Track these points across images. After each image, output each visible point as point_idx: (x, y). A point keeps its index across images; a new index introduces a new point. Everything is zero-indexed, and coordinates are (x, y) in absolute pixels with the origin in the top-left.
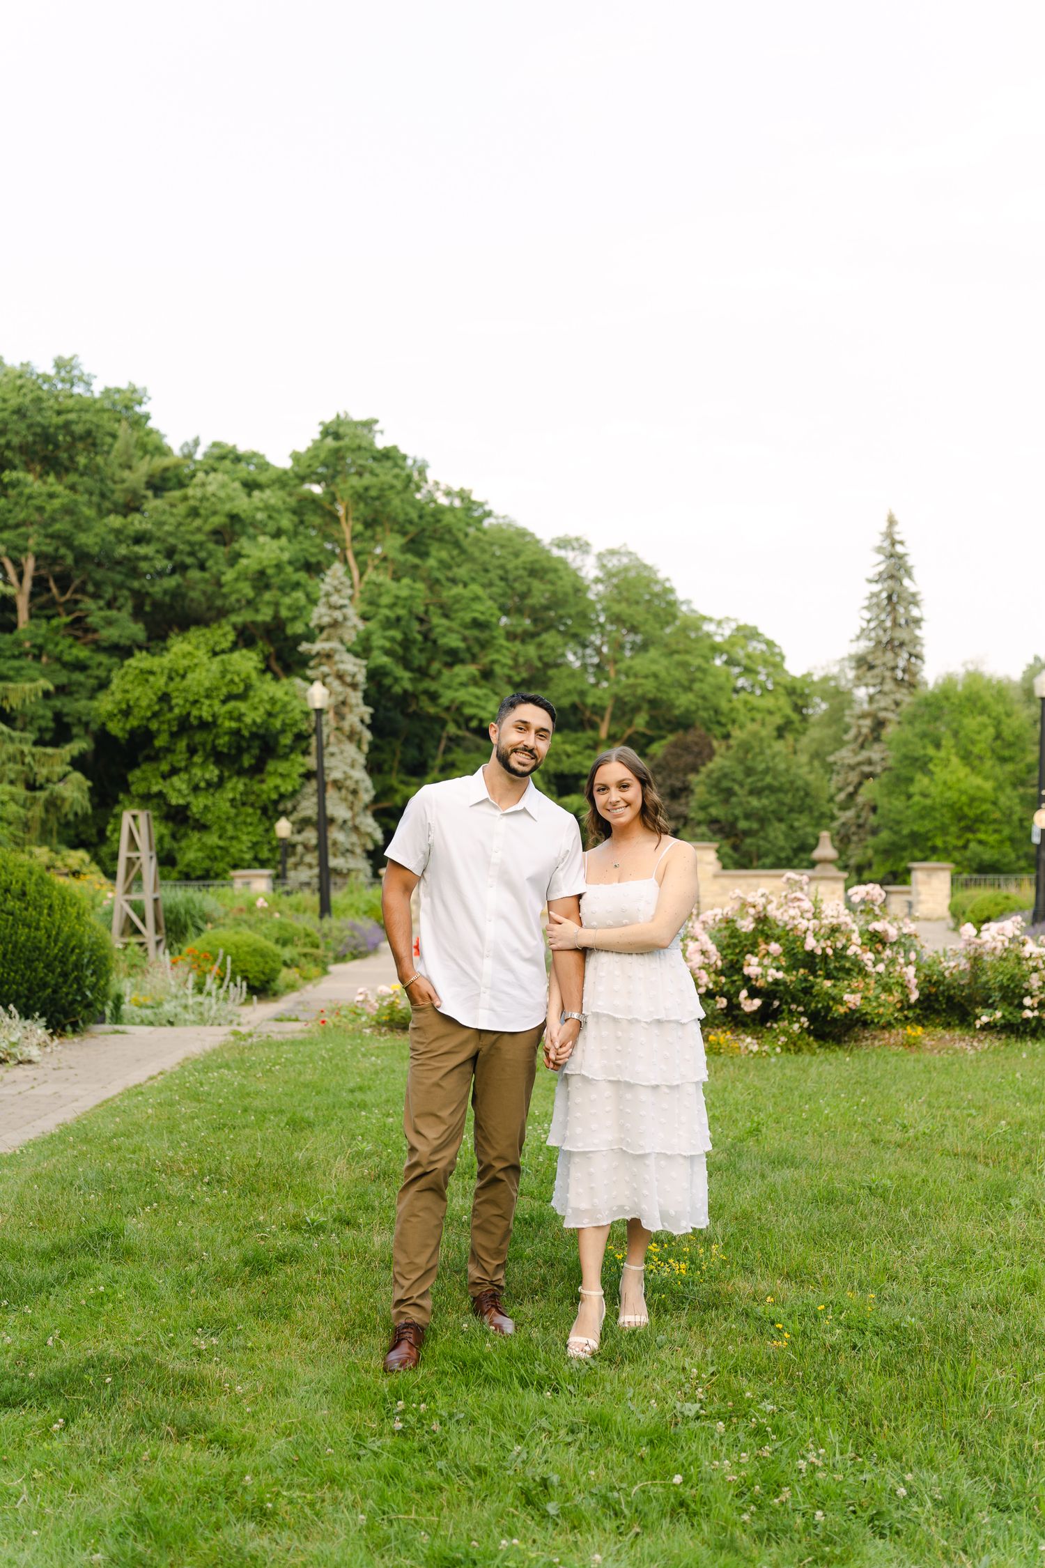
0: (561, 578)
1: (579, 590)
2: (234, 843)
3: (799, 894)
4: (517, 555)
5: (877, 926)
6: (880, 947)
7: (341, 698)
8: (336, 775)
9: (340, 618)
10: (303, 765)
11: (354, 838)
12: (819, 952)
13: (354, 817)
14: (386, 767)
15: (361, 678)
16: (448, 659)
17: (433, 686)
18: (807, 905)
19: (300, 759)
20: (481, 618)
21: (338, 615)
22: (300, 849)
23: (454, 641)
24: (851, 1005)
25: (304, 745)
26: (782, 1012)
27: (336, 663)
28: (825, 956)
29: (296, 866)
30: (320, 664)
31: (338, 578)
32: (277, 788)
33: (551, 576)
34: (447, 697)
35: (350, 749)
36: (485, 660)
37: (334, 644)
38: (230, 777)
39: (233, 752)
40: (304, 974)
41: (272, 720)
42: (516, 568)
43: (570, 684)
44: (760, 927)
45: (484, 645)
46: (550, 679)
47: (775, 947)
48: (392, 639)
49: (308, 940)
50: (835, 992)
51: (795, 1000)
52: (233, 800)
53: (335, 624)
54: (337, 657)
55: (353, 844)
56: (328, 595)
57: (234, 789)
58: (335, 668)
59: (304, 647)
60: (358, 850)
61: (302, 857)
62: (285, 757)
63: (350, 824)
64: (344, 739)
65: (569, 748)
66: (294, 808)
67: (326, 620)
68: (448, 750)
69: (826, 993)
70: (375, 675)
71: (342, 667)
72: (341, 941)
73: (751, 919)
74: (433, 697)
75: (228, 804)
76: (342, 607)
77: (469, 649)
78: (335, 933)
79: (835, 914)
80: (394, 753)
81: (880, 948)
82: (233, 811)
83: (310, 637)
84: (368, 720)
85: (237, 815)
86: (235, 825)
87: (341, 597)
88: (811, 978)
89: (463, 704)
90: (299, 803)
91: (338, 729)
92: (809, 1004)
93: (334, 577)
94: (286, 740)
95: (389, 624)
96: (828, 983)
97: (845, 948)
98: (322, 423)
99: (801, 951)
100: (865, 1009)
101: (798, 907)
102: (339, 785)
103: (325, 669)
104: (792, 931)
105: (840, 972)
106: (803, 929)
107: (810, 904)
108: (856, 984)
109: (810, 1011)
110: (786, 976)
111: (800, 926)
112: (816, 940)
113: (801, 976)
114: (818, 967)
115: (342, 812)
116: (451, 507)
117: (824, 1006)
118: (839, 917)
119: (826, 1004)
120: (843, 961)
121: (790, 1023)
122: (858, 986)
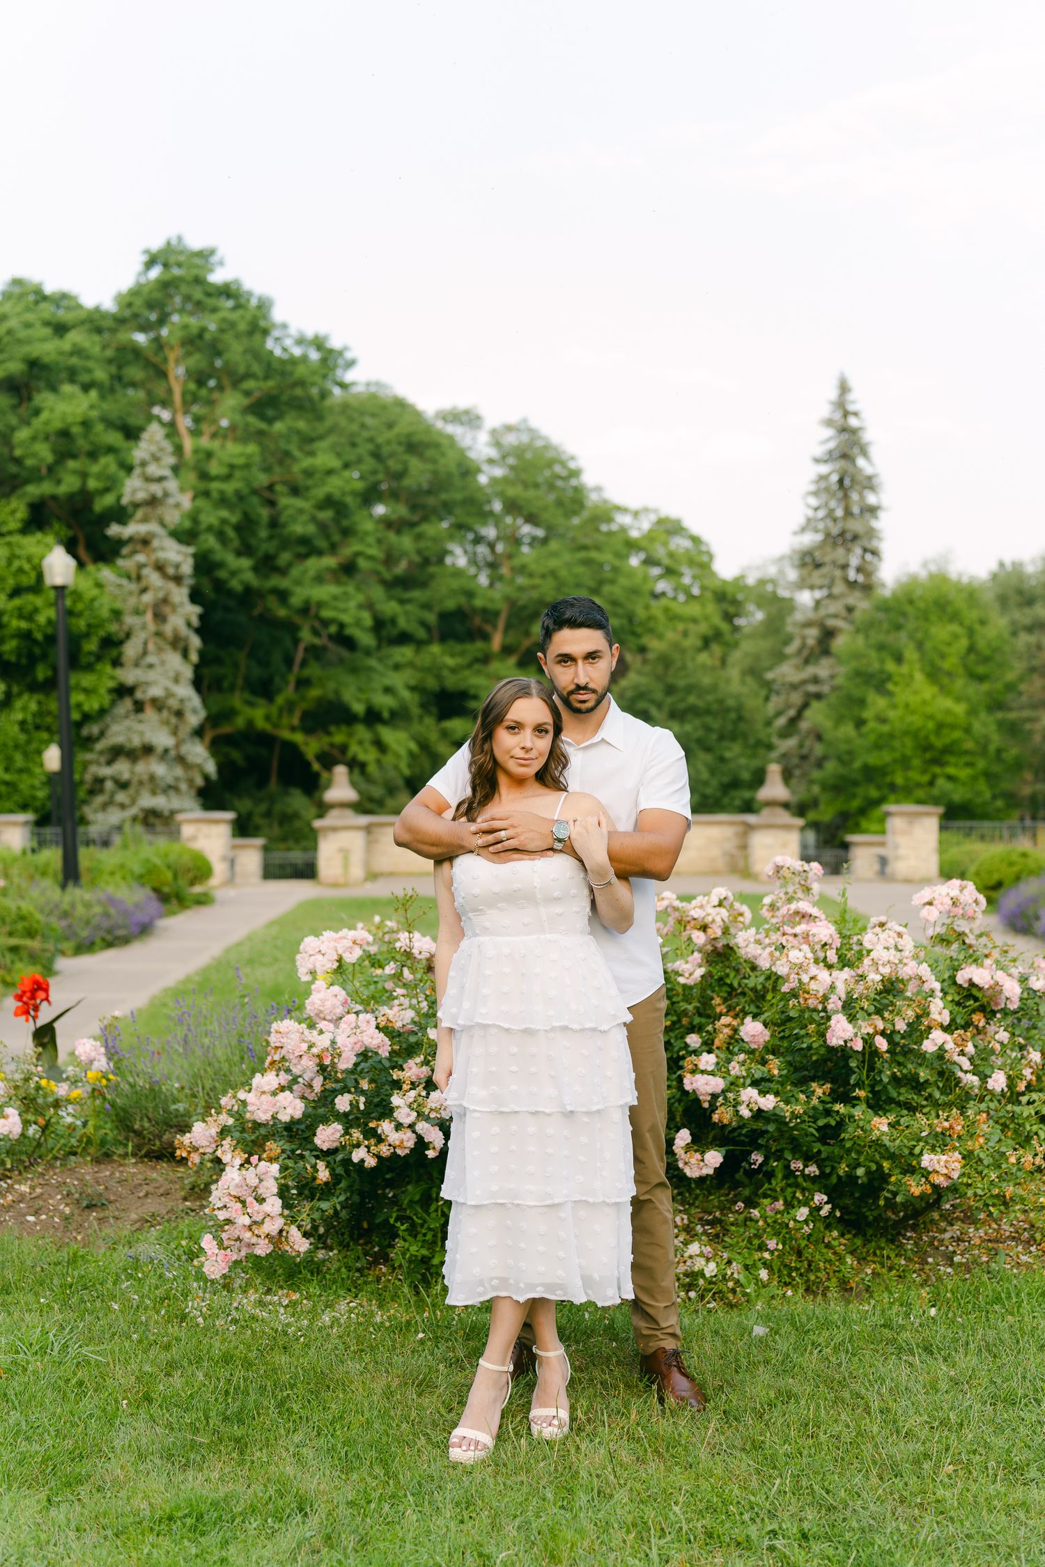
0: (443, 454)
1: (468, 471)
2: (24, 776)
3: (804, 906)
4: (390, 426)
5: (980, 975)
6: (979, 1020)
7: (161, 595)
8: (156, 691)
9: (159, 494)
10: (112, 678)
11: (179, 771)
12: (858, 1046)
13: (178, 746)
14: (226, 684)
15: (187, 568)
16: (301, 550)
17: (283, 583)
18: (824, 931)
19: (108, 669)
21: (156, 489)
22: (109, 785)
23: (305, 527)
24: (939, 1180)
25: (114, 653)
26: (770, 1175)
27: (154, 550)
28: (871, 1052)
29: (105, 806)
30: (134, 552)
31: (157, 442)
32: (79, 705)
33: (430, 453)
34: (298, 597)
35: (174, 660)
36: (347, 551)
37: (153, 527)
38: (20, 694)
39: (24, 661)
40: (8, 979)
41: (73, 621)
42: (389, 442)
43: (455, 584)
44: (717, 972)
45: (347, 532)
46: (432, 577)
47: (754, 1030)
49: (20, 926)
51: (797, 1148)
52: (22, 724)
53: (153, 502)
54: (155, 543)
55: (177, 779)
56: (144, 464)
57: (24, 709)
58: (153, 557)
59: (114, 530)
60: (184, 787)
61: (112, 795)
62: (89, 668)
63: (173, 753)
64: (168, 647)
65: (450, 661)
66: (102, 734)
67: (141, 496)
68: (304, 663)
69: (877, 1144)
70: (204, 564)
71: (161, 555)
72: (88, 923)
73: (697, 956)
74: (283, 596)
75: (16, 728)
76: (161, 479)
77: (325, 535)
78: (80, 910)
79: (892, 956)
80: (236, 666)
81: (981, 1024)
82: (22, 738)
83: (121, 514)
84: (195, 622)
85: (29, 742)
86: (26, 755)
87: (160, 466)
88: (839, 1107)
89: (320, 605)
90: (107, 727)
91: (158, 634)
92: (834, 1160)
94: (91, 646)
95: (223, 501)
96: (881, 1125)
97: (918, 1030)
98: (146, 252)
99: (815, 1045)
100: (968, 1185)
101: (806, 937)
102: (158, 704)
103: (141, 558)
104: (796, 996)
105: (903, 1090)
106: (821, 994)
107: (832, 929)
108: (946, 1124)
109: (834, 1180)
110: (782, 1104)
111: (813, 986)
112: (852, 1018)
113: (815, 1102)
114: (852, 1082)
115: (162, 739)
116: (304, 359)
117: (868, 1172)
118: (905, 961)
119: (874, 1167)
120: (910, 1066)
121: (789, 1205)
122: (951, 1127)
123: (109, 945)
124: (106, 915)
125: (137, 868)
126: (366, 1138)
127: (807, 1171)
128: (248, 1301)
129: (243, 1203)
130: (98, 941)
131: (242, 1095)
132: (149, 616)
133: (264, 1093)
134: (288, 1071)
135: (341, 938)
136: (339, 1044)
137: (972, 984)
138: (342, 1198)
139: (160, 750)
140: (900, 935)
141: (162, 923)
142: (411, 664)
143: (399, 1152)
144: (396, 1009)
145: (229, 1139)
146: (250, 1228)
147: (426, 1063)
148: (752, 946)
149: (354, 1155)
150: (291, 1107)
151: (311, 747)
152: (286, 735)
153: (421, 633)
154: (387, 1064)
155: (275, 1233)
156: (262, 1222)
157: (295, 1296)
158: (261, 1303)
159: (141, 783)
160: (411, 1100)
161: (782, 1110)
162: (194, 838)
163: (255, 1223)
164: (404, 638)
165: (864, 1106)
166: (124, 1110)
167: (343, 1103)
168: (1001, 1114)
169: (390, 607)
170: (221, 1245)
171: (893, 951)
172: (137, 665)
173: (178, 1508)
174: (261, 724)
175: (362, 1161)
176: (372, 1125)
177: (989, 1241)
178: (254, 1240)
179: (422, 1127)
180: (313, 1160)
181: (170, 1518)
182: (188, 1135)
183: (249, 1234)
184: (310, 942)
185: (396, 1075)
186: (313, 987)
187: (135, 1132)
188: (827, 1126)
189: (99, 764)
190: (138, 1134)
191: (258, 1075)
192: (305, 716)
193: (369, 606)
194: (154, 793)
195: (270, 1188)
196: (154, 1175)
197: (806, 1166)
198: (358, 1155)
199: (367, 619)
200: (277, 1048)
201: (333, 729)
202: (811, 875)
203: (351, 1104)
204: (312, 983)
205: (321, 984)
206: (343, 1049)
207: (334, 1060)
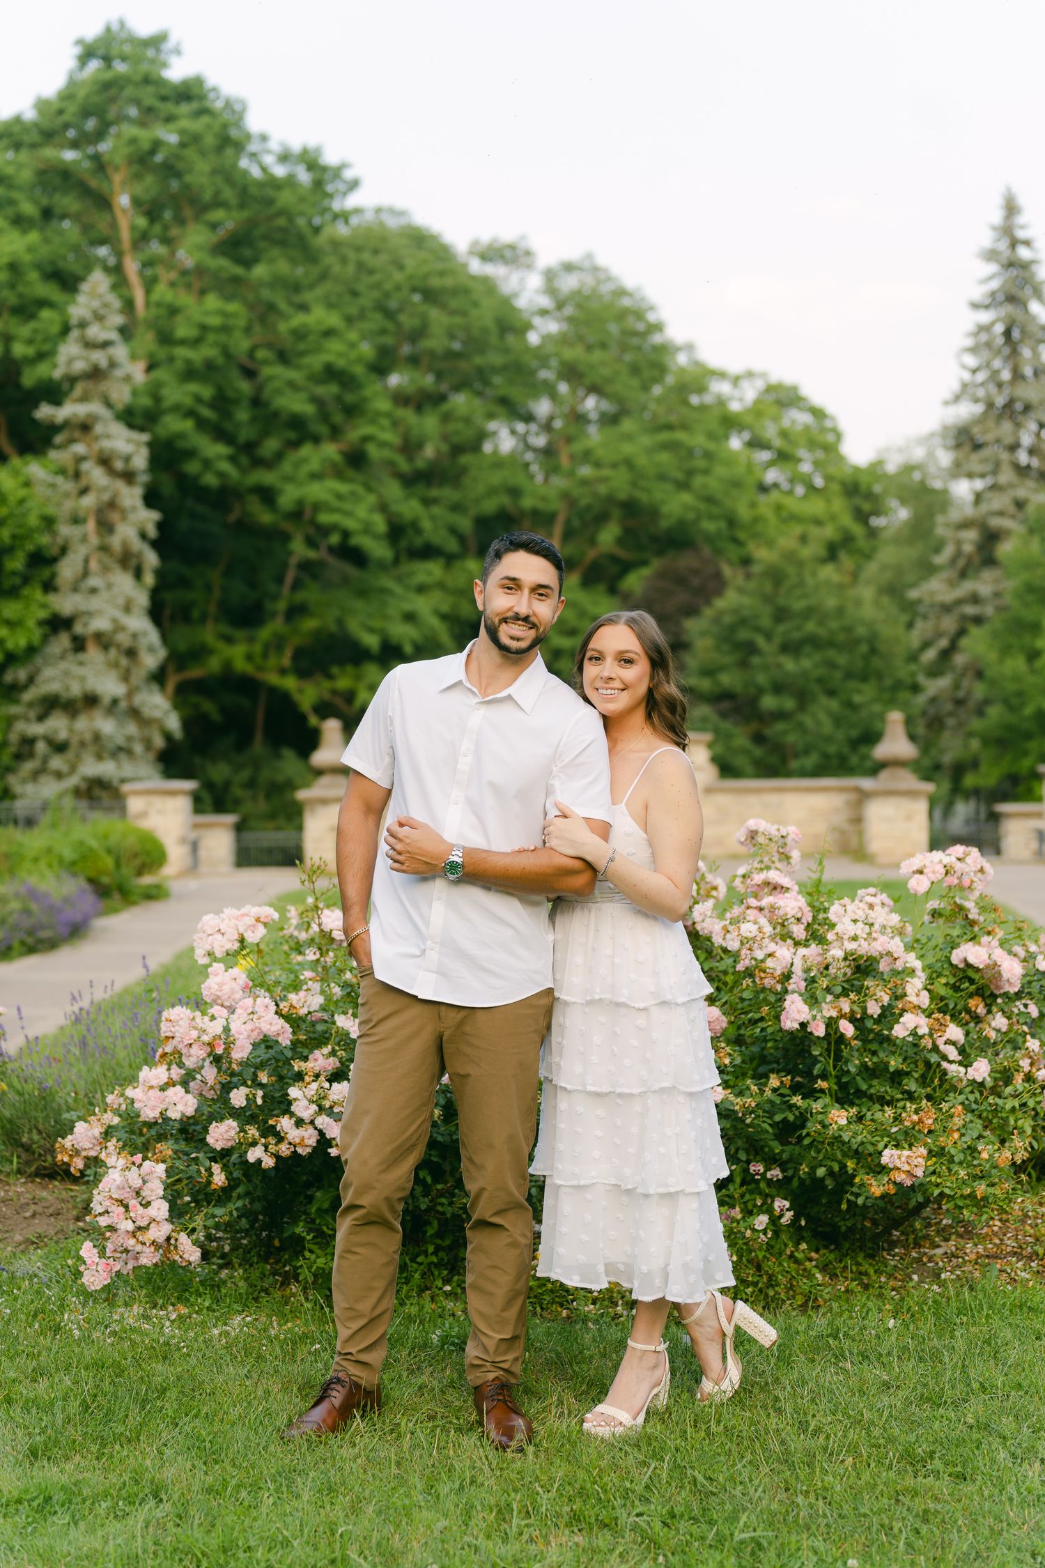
0: (477, 304)
1: (513, 326)
3: (774, 876)
5: (973, 953)
6: (977, 1005)
7: (106, 497)
8: (100, 624)
9: (104, 363)
10: (44, 606)
11: (132, 729)
12: (819, 1030)
13: (130, 694)
14: (195, 614)
15: (140, 461)
16: (292, 435)
17: (268, 479)
18: (793, 904)
19: (38, 594)
20: (341, 363)
21: (99, 357)
22: (41, 747)
23: (298, 404)
24: (900, 1177)
25: (46, 573)
27: (97, 438)
28: (835, 1040)
29: (36, 775)
30: (72, 441)
31: (100, 296)
34: (288, 497)
35: (124, 583)
36: (353, 436)
37: (95, 407)
43: (496, 478)
45: (353, 411)
46: (464, 471)
48: (198, 399)
50: (859, 1136)
53: (96, 374)
54: (99, 429)
55: (129, 739)
56: (83, 325)
58: (96, 447)
59: (44, 412)
60: (138, 748)
61: (45, 760)
62: (14, 593)
63: (123, 705)
64: (114, 565)
66: (31, 680)
67: (79, 366)
68: (296, 585)
69: (838, 1139)
70: (164, 456)
71: (106, 444)
74: (267, 495)
76: (106, 345)
77: (324, 416)
79: (860, 929)
80: (208, 588)
81: (981, 1010)
83: (54, 393)
84: (152, 532)
87: (104, 328)
88: (797, 1100)
89: (317, 507)
90: (38, 671)
91: (104, 548)
92: (795, 1161)
93: (93, 294)
94: (16, 563)
95: (190, 374)
96: (840, 1117)
97: (889, 1015)
98: (79, 42)
99: (770, 1030)
100: (938, 1185)
101: (773, 909)
102: (104, 641)
103: (79, 449)
104: (751, 975)
105: (875, 1082)
106: (778, 972)
107: (802, 901)
108: (915, 1118)
109: (795, 1183)
110: (732, 1097)
111: (770, 963)
112: (812, 1000)
113: (768, 1093)
114: (815, 1072)
115: (109, 686)
116: (290, 181)
117: (831, 1173)
118: (874, 935)
119: (836, 1167)
120: (882, 1055)
121: (748, 1213)
122: (921, 1121)
123: (31, 950)
124: (27, 912)
125: (68, 854)
126: (263, 1135)
127: (769, 1175)
128: (131, 1315)
129: (126, 1207)
130: (16, 945)
131: (130, 1092)
132: (91, 526)
133: (151, 1087)
134: (181, 1065)
135: (243, 915)
136: (233, 1032)
137: (969, 965)
138: (239, 1204)
139: (106, 700)
140: (871, 906)
141: (100, 923)
142: (441, 586)
143: (300, 1150)
144: (302, 994)
145: (114, 1141)
146: (134, 1235)
147: (333, 1053)
148: (708, 920)
149: (249, 1154)
150: (182, 1104)
151: (306, 694)
152: (273, 679)
153: (452, 545)
154: (289, 1054)
155: (161, 1239)
156: (147, 1228)
157: (184, 1311)
158: (146, 1317)
159: (82, 744)
160: (313, 1092)
161: (733, 1104)
162: (144, 815)
163: (140, 1228)
164: (428, 552)
165: (827, 1100)
166: (10, 1121)
167: (238, 1097)
168: (983, 1107)
169: (409, 508)
170: (102, 1254)
171: (860, 924)
172: (75, 589)
173: (26, 1491)
174: (241, 665)
175: (259, 1161)
176: (271, 1122)
177: (988, 1257)
178: (139, 1248)
179: (323, 1121)
180: (207, 1163)
181: (19, 1501)
182: (69, 1137)
183: (132, 1242)
184: (209, 921)
185: (297, 1065)
186: (210, 970)
187: (23, 1146)
188: (785, 1120)
189: (27, 720)
190: (27, 1148)
191: (146, 1068)
192: (298, 654)
193: (383, 507)
194: (99, 757)
195: (155, 1189)
196: (44, 1194)
197: (768, 1169)
198: (253, 1155)
199: (380, 524)
200: (167, 1038)
201: (335, 670)
202: (789, 840)
203: (248, 1099)
204: (210, 965)
205: (219, 967)
206: (237, 1036)
207: (228, 1049)
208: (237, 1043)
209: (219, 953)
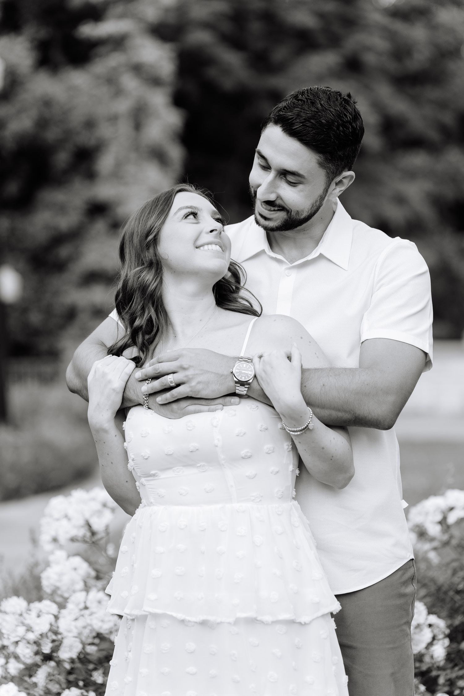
186: (52, 557)
204: (52, 553)
205: (60, 555)
206: (65, 634)
207: (56, 649)
208: (66, 642)
209: (63, 538)
